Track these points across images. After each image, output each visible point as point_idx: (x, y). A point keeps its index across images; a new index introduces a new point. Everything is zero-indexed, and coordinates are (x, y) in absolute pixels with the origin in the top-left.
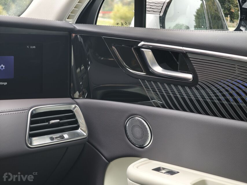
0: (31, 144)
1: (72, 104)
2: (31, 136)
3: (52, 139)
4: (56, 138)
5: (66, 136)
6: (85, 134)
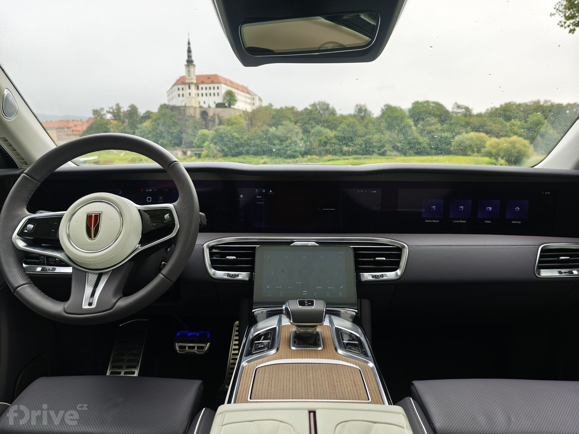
0: (539, 274)
2: (540, 268)
3: (560, 273)
4: (565, 273)
5: (575, 272)
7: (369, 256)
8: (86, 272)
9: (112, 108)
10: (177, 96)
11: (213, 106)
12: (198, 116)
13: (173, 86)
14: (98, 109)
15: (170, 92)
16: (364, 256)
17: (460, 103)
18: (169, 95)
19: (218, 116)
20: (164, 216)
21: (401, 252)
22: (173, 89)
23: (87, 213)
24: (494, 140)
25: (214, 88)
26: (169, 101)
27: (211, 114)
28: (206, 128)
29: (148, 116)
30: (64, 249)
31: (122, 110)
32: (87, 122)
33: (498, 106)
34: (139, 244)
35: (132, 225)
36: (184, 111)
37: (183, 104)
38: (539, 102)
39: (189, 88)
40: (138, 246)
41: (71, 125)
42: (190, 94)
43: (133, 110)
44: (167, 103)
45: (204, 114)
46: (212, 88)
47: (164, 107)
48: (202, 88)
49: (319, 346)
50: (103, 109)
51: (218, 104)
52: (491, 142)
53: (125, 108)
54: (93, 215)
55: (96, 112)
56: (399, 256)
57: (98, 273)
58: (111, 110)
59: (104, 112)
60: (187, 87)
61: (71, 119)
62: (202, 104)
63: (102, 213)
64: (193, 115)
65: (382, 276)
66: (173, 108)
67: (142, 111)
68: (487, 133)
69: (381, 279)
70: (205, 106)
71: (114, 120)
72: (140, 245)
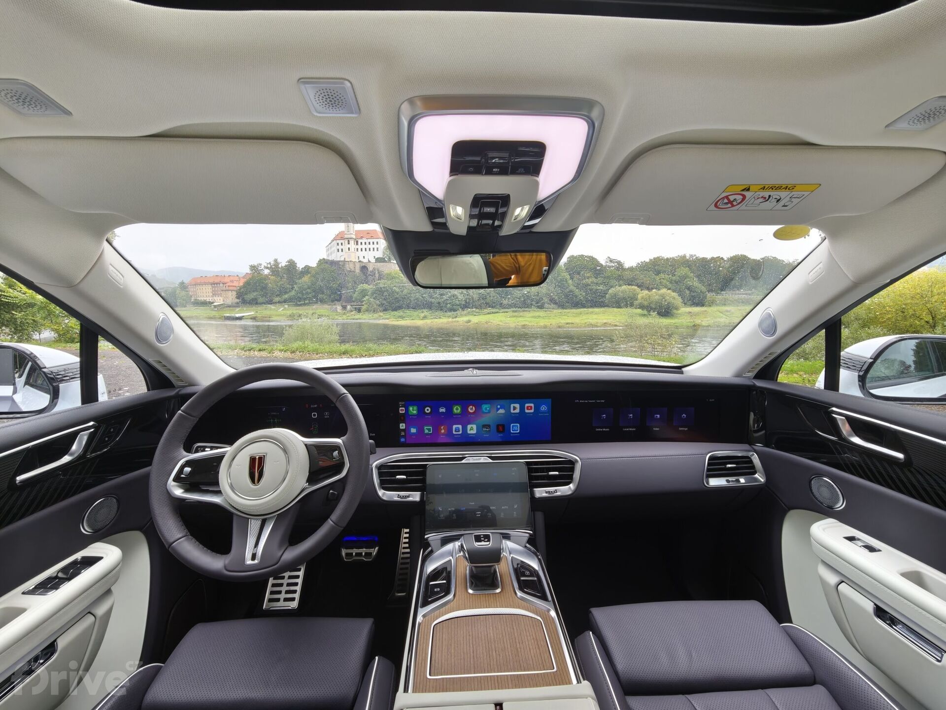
0: (708, 483)
1: (749, 451)
2: (709, 476)
3: (728, 481)
4: (732, 481)
5: (742, 480)
6: (763, 481)
7: (542, 470)
8: (249, 518)
9: (270, 263)
10: (336, 251)
11: (373, 260)
12: (358, 270)
13: (333, 241)
14: (256, 264)
15: (329, 247)
16: (537, 470)
17: (612, 257)
18: (328, 250)
19: (378, 270)
20: (333, 453)
21: (574, 465)
22: (332, 244)
23: (250, 455)
24: (646, 292)
25: (373, 243)
26: (328, 256)
27: (370, 269)
28: (366, 283)
29: (307, 270)
30: (224, 494)
31: (280, 266)
32: (244, 277)
33: (648, 260)
34: (307, 484)
36: (343, 266)
37: (342, 259)
38: (685, 256)
39: (349, 244)
40: (305, 485)
41: (226, 280)
42: (349, 248)
43: (292, 264)
44: (326, 258)
45: (364, 268)
46: (371, 243)
47: (322, 262)
48: (361, 243)
49: (496, 587)
50: (261, 265)
51: (378, 258)
52: (643, 294)
53: (283, 263)
54: (257, 457)
55: (253, 268)
56: (572, 470)
57: (262, 519)
58: (269, 266)
59: (262, 267)
60: (347, 242)
61: (227, 275)
62: (361, 259)
64: (353, 270)
65: (556, 491)
66: (333, 263)
67: (300, 265)
68: (639, 286)
69: (556, 494)
70: (365, 260)
71: (272, 275)
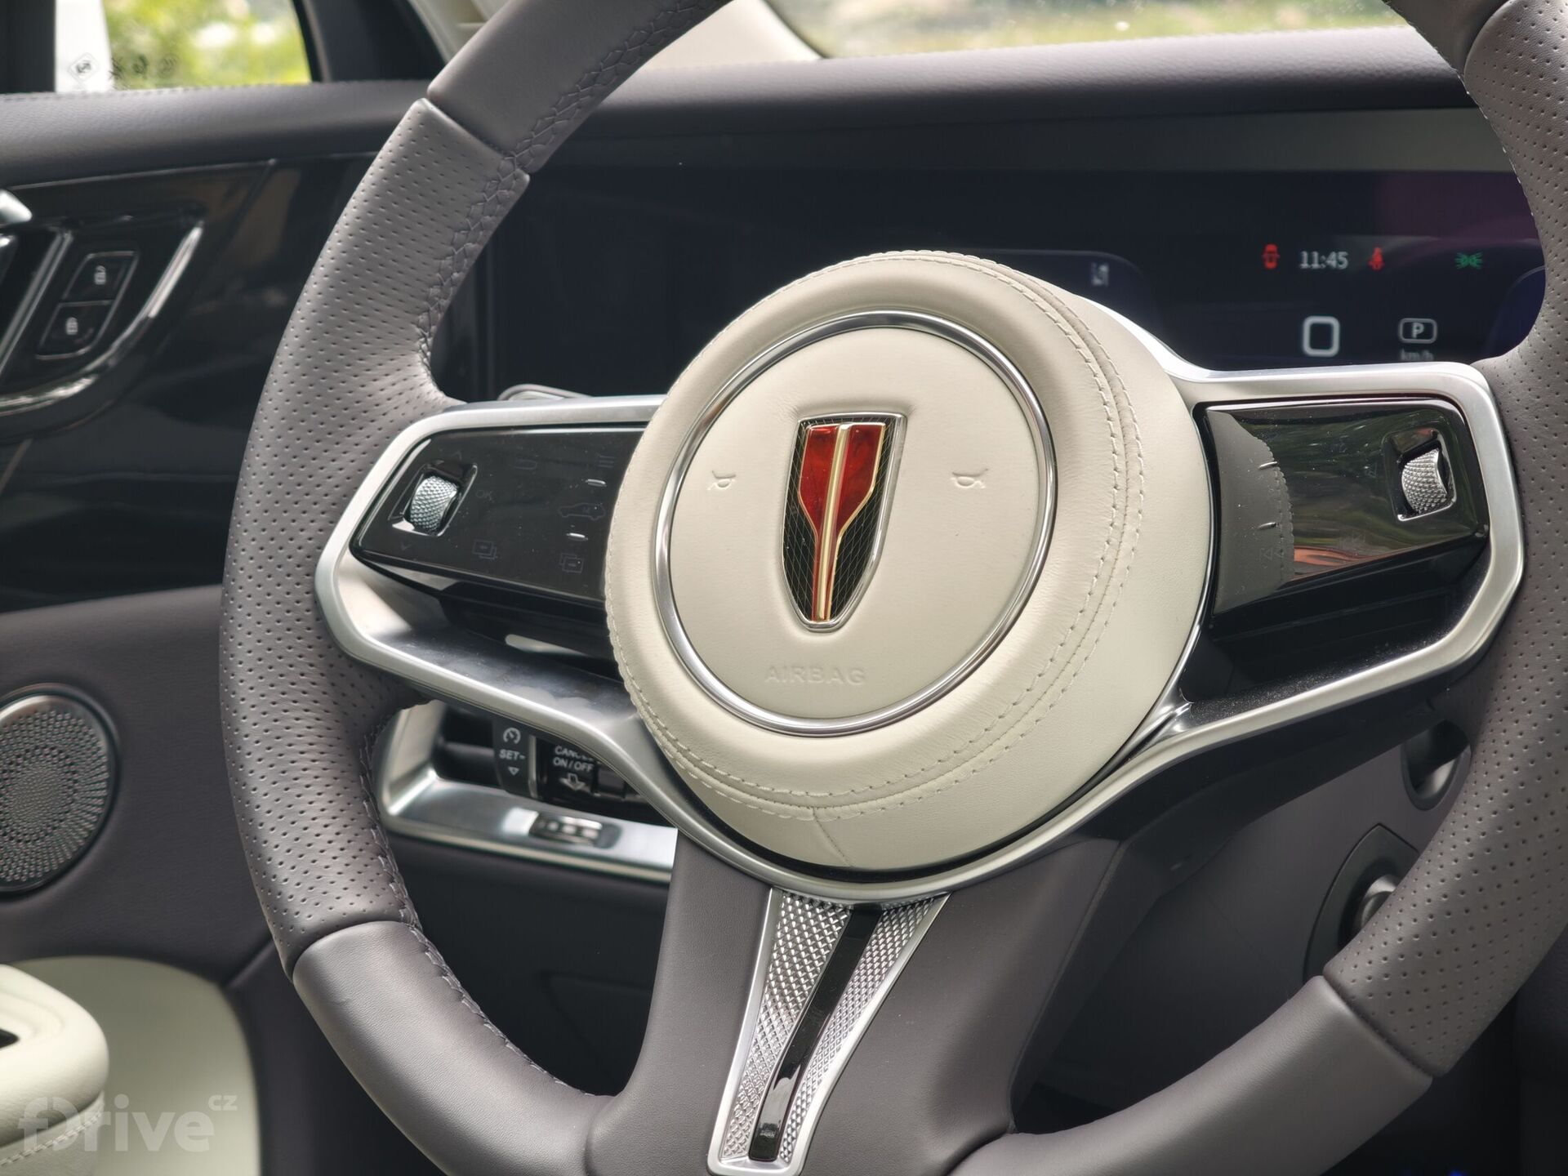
8: (767, 884)
20: (1402, 467)
23: (799, 411)
30: (628, 686)
34: (1177, 698)
35: (1130, 528)
40: (1164, 711)
54: (844, 427)
57: (850, 904)
63: (906, 419)
72: (1179, 711)
